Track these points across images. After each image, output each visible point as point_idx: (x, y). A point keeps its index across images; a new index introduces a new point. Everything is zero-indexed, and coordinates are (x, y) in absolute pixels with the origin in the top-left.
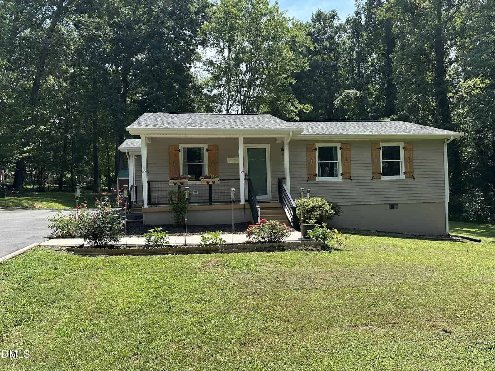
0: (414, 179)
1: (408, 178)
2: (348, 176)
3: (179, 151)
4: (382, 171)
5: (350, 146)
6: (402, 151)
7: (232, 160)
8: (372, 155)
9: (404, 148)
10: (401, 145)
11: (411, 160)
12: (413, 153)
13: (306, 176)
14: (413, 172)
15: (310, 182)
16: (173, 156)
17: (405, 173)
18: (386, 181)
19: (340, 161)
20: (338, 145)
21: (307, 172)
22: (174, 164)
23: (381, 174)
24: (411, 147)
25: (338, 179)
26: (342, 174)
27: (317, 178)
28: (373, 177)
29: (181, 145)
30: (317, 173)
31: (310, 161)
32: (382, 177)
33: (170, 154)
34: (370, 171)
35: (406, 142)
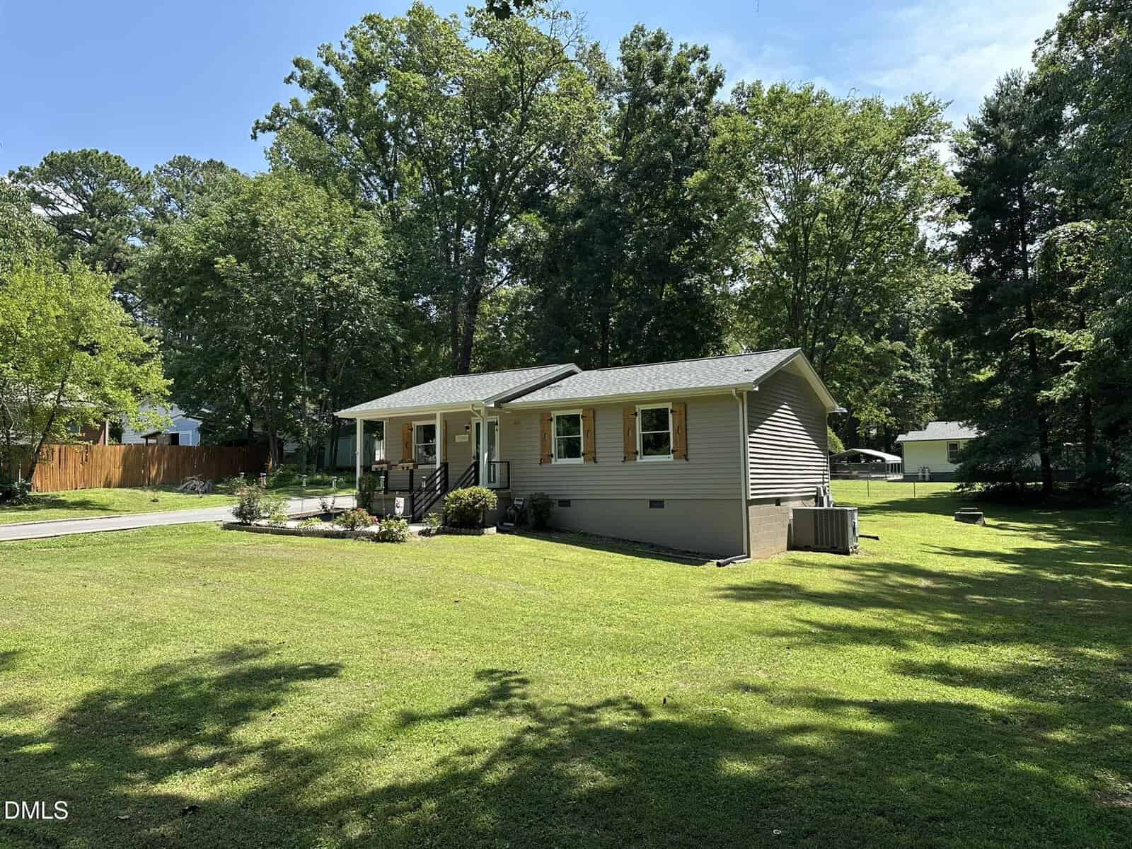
0: (688, 460)
1: (678, 458)
2: (590, 456)
3: (412, 430)
4: (638, 449)
5: (594, 413)
6: (670, 416)
7: (458, 439)
8: (625, 424)
9: (672, 411)
10: (669, 406)
11: (683, 431)
12: (686, 420)
13: (539, 457)
14: (687, 449)
15: (544, 465)
16: (406, 436)
17: (673, 451)
18: (645, 464)
19: (582, 435)
20: (579, 412)
21: (539, 452)
22: (407, 445)
23: (637, 453)
24: (683, 409)
25: (580, 460)
26: (583, 454)
27: (553, 460)
28: (625, 458)
29: (414, 423)
30: (553, 452)
31: (545, 437)
32: (638, 457)
33: (404, 434)
34: (622, 449)
35: (675, 401)
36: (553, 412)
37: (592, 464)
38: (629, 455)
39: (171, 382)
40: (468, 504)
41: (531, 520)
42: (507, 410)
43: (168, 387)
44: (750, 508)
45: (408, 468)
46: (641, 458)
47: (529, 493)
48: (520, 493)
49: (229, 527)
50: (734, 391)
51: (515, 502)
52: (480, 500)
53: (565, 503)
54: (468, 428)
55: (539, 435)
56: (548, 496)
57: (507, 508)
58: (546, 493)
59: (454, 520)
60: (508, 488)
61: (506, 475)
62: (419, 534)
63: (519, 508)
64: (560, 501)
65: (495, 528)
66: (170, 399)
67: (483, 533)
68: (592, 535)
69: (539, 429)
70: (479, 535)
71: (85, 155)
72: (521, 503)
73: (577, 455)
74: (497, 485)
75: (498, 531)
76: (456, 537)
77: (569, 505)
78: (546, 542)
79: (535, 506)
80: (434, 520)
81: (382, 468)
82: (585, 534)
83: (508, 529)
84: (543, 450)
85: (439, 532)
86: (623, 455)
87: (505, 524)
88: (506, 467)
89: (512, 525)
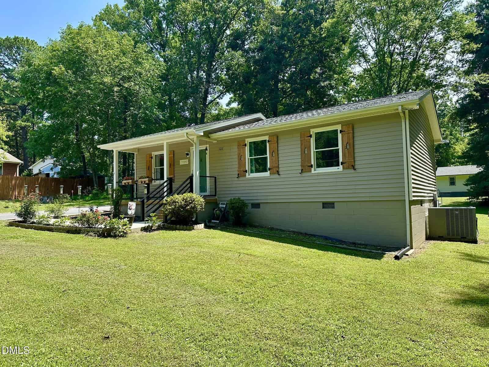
0: (355, 169)
1: (347, 169)
2: (275, 170)
3: (152, 158)
4: (313, 163)
5: (277, 137)
6: (340, 136)
7: (182, 162)
8: (302, 145)
9: (341, 131)
10: (339, 128)
11: (350, 147)
12: (353, 137)
13: (237, 173)
14: (354, 161)
15: (241, 179)
16: (148, 162)
17: (342, 163)
18: (319, 175)
19: (268, 155)
20: (266, 138)
21: (237, 169)
22: (149, 168)
23: (312, 166)
24: (351, 129)
25: (267, 174)
26: (269, 169)
27: (247, 174)
28: (302, 170)
29: (153, 153)
30: (247, 169)
31: (241, 157)
32: (313, 169)
33: (147, 161)
34: (300, 164)
35: (343, 123)
36: (247, 140)
37: (277, 176)
38: (306, 167)
39: (10, 133)
40: (181, 206)
41: (232, 218)
42: (215, 140)
43: (8, 137)
44: (412, 207)
45: (145, 182)
46: (315, 170)
47: (229, 199)
48: (223, 199)
49: (11, 224)
50: (400, 108)
51: (220, 206)
52: (190, 203)
53: (257, 206)
54: (187, 154)
55: (237, 156)
56: (243, 200)
57: (214, 209)
58: (242, 198)
59: (173, 219)
60: (215, 195)
61: (214, 187)
62: (141, 230)
63: (222, 209)
64: (252, 204)
65: (203, 225)
66: (6, 143)
67: (193, 229)
68: (277, 229)
69: (237, 153)
70: (190, 230)
71: (16, 39)
72: (224, 206)
73: (265, 170)
74: (207, 193)
75: (206, 227)
76: (171, 232)
77: (259, 207)
78: (242, 236)
79: (233, 208)
80: (154, 218)
81: (128, 183)
82: (272, 229)
83: (214, 225)
84: (239, 168)
85: (159, 228)
86: (300, 168)
87: (213, 221)
88: (214, 181)
89: (218, 222)
